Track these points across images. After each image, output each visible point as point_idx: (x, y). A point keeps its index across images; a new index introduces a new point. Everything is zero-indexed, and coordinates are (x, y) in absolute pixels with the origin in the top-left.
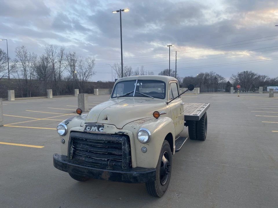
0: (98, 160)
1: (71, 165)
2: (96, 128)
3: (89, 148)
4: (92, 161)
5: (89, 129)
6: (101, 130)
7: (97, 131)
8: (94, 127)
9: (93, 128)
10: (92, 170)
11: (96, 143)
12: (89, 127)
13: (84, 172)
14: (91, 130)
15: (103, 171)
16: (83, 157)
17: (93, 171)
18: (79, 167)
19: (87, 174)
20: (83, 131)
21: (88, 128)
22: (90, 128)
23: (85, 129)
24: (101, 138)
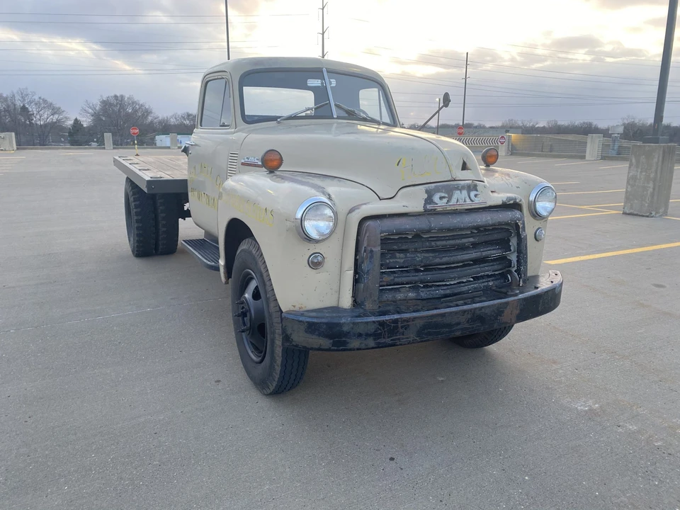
0: (454, 284)
1: (415, 318)
2: (465, 193)
3: (436, 257)
4: (442, 292)
5: (445, 200)
6: (476, 199)
7: (468, 201)
8: (461, 190)
9: (457, 194)
10: (481, 308)
11: (458, 239)
12: (443, 195)
13: (458, 324)
14: (453, 201)
15: (507, 303)
16: (402, 290)
17: (483, 310)
18: (443, 315)
19: (467, 326)
20: (420, 208)
21: (441, 198)
22: (447, 196)
23: (429, 200)
24: (484, 220)
